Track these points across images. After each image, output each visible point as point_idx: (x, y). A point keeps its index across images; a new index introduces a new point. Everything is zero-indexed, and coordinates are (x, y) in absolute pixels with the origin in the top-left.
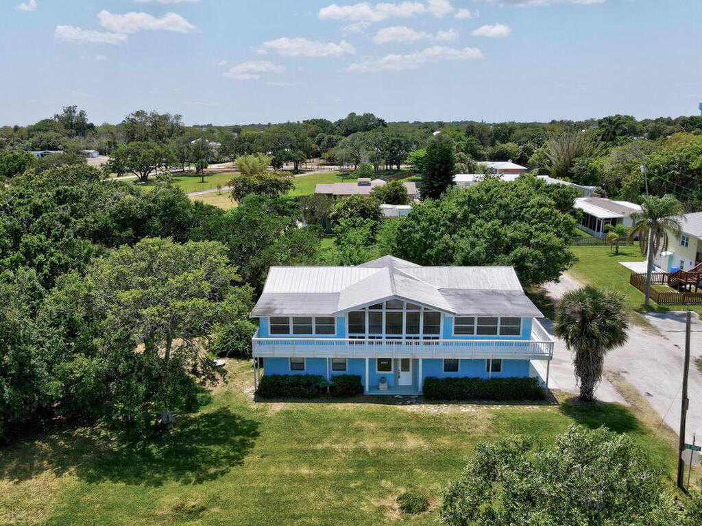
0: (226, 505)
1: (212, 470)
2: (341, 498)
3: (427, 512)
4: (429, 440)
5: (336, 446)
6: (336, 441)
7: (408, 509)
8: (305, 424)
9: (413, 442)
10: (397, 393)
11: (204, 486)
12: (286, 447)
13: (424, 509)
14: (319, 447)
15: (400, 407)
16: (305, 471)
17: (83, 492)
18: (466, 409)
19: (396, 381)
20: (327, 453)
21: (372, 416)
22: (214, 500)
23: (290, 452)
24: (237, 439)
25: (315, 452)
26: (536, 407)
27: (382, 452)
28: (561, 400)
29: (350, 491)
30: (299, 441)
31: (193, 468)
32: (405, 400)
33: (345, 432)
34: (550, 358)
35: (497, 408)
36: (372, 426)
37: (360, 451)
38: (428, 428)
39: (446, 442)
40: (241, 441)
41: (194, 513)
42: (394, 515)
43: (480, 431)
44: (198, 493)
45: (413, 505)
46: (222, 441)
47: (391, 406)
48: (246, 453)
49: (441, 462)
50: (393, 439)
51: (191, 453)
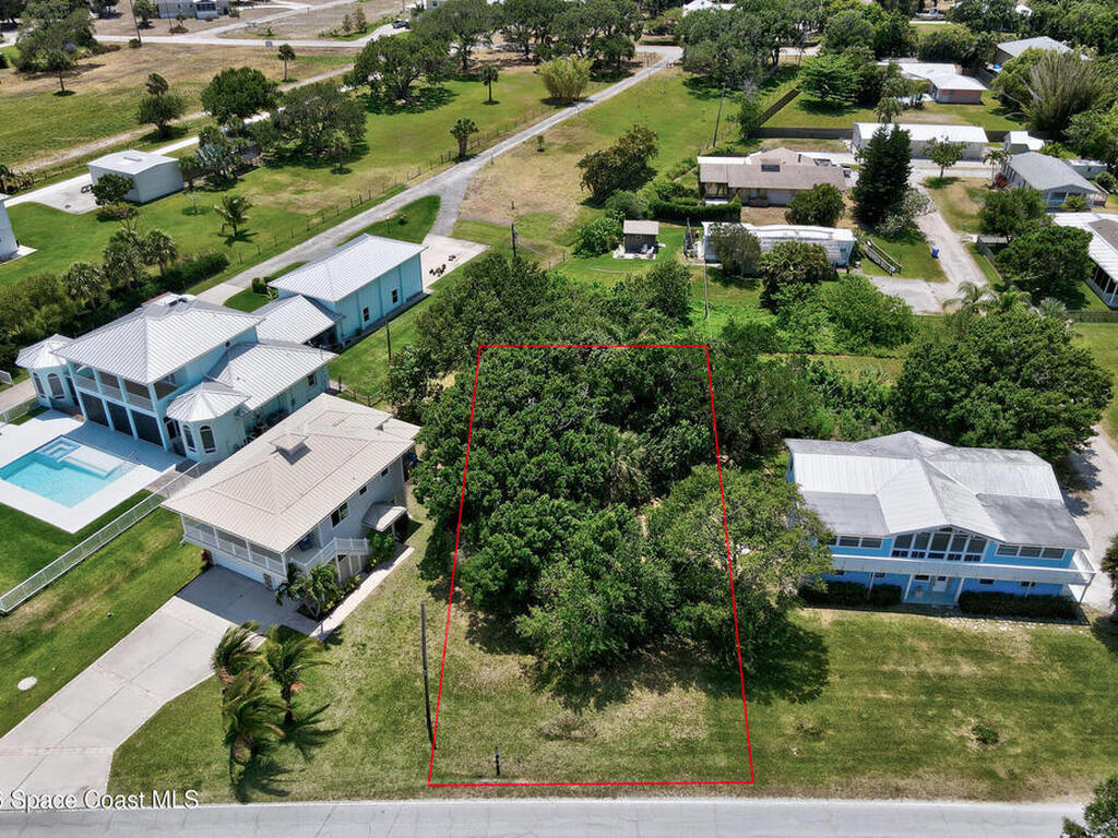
0: (836, 727)
1: (807, 689)
2: (926, 727)
3: (999, 744)
4: (978, 664)
5: (902, 669)
6: (898, 663)
7: (984, 741)
8: (863, 640)
9: (967, 668)
10: (935, 603)
11: (809, 706)
12: (857, 667)
13: (996, 741)
14: (885, 668)
15: (941, 620)
16: (884, 695)
17: (717, 708)
18: (1005, 627)
19: (930, 588)
20: (894, 675)
21: (920, 633)
22: (824, 723)
23: (863, 673)
24: (811, 653)
25: (884, 673)
26: (1069, 627)
27: (943, 677)
28: (1092, 619)
29: (931, 719)
30: (865, 660)
31: (791, 687)
32: (943, 612)
33: (902, 651)
34: (1089, 584)
35: (1032, 626)
36: (924, 645)
37: (922, 675)
38: (977, 651)
39: (995, 668)
40: (815, 656)
41: (816, 735)
42: (974, 746)
43: (1023, 656)
44: (808, 714)
45: (987, 737)
46: (798, 656)
47: (932, 618)
48: (826, 672)
49: (998, 691)
50: (947, 662)
51: (778, 669)
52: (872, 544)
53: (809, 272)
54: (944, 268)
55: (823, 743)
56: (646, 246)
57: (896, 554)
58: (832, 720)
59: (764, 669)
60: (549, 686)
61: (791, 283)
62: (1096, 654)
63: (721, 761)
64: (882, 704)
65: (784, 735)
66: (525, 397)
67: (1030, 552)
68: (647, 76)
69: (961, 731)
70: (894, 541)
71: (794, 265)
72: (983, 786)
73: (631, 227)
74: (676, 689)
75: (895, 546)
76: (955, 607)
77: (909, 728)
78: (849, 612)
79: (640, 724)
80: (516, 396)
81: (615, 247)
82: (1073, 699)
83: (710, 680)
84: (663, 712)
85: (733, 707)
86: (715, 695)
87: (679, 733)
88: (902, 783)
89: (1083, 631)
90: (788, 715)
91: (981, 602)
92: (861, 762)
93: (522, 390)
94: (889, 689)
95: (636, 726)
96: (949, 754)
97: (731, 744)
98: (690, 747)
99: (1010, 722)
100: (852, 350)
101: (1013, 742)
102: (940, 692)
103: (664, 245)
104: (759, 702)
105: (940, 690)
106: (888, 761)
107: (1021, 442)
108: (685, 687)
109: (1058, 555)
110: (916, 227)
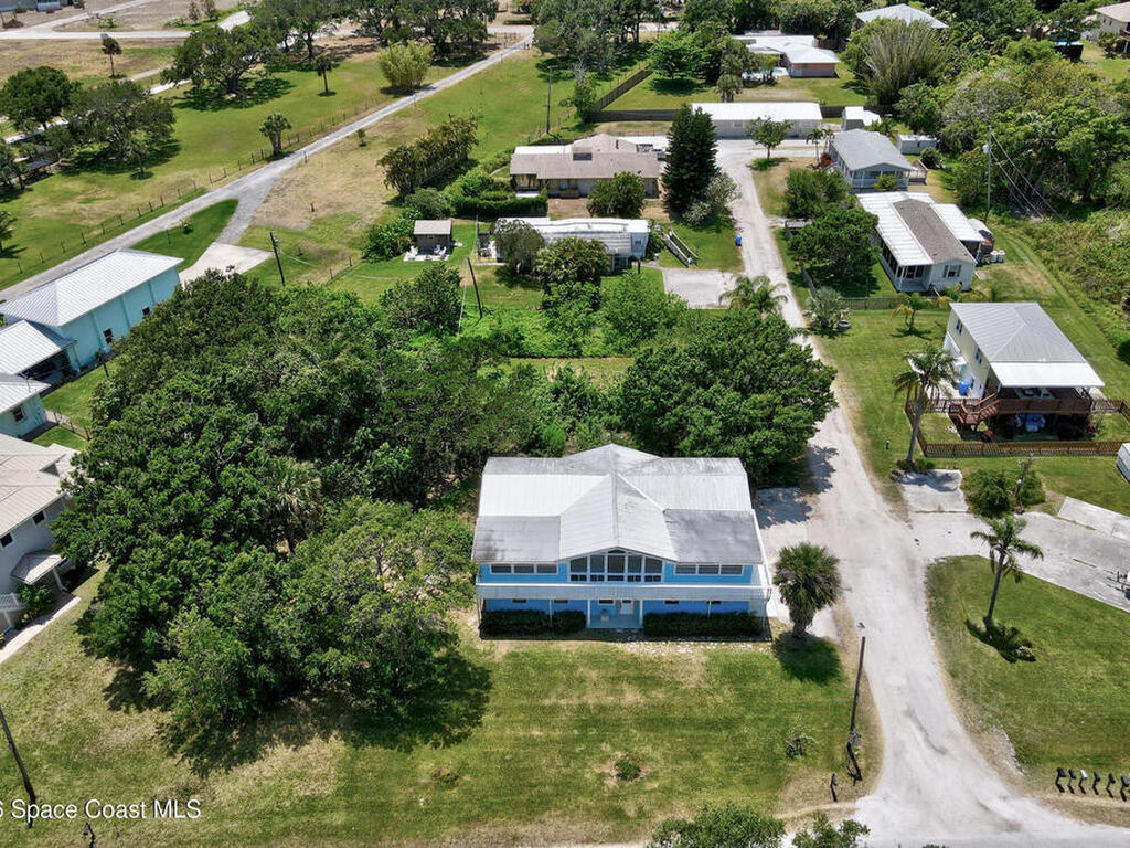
0: (474, 773)
1: (456, 731)
2: (568, 766)
3: (638, 779)
4: (644, 692)
5: (562, 702)
6: (562, 696)
7: (623, 776)
8: (533, 673)
9: (631, 696)
10: (619, 627)
11: (453, 751)
12: (517, 703)
13: (636, 776)
14: (547, 702)
15: (620, 646)
16: (536, 733)
17: (355, 758)
18: (685, 650)
19: (618, 611)
20: (554, 709)
21: (594, 661)
22: (463, 767)
23: (522, 708)
24: (472, 691)
25: (543, 708)
26: (750, 645)
27: (602, 709)
28: (775, 635)
29: (575, 756)
30: (528, 694)
31: (440, 729)
32: (626, 636)
33: (569, 683)
35: (713, 646)
36: (594, 674)
37: (583, 708)
38: (645, 677)
39: (660, 695)
40: (477, 694)
41: (451, 781)
42: (611, 783)
43: (692, 681)
44: (448, 759)
45: (628, 772)
46: (457, 696)
47: (612, 644)
48: (482, 711)
49: (654, 721)
50: (613, 692)
51: (434, 710)
52: (547, 570)
53: (580, 270)
54: (745, 256)
55: (455, 790)
56: (438, 247)
57: (574, 578)
58: (472, 764)
59: (417, 711)
61: (563, 281)
62: (769, 673)
63: (339, 818)
64: (532, 742)
65: (416, 784)
66: (182, 431)
67: (708, 571)
68: (500, 59)
69: (603, 770)
70: (569, 567)
71: (567, 263)
72: (605, 827)
73: (423, 227)
74: (316, 740)
75: (572, 570)
76: (640, 630)
77: (550, 767)
78: (527, 642)
79: (264, 782)
80: (173, 430)
81: (408, 249)
82: (729, 724)
83: (357, 727)
84: (294, 766)
85: (376, 756)
86: (357, 744)
87: (302, 791)
88: (522, 830)
89: (763, 649)
90: (429, 760)
91: (666, 624)
92: (487, 808)
93: (180, 423)
94: (543, 725)
95: (260, 785)
96: (582, 794)
97: (356, 799)
98: (311, 805)
99: (657, 755)
100: (621, 350)
101: (653, 776)
102: (596, 724)
103: (461, 245)
104: (399, 750)
105: (596, 723)
106: (516, 806)
108: (325, 737)
109: (736, 572)
110: (729, 213)
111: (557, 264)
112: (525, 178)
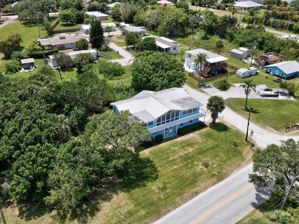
0: (169, 183)
1: (154, 176)
2: (191, 171)
4: (192, 147)
5: (175, 157)
6: (173, 156)
7: (207, 167)
8: (160, 154)
9: (190, 150)
10: (172, 136)
11: (157, 180)
12: (163, 162)
13: (209, 165)
14: (171, 159)
15: (176, 140)
16: (175, 167)
17: (131, 195)
19: (169, 132)
20: (174, 160)
21: (173, 145)
22: (165, 183)
23: (166, 163)
24: (149, 164)
25: (171, 161)
26: (205, 129)
27: (186, 155)
28: (208, 125)
29: (191, 168)
30: (164, 159)
31: (149, 177)
32: (175, 137)
33: (172, 152)
34: (205, 115)
35: (197, 132)
36: (176, 148)
37: (181, 157)
38: (190, 144)
39: (197, 146)
40: (150, 165)
41: (165, 188)
42: (205, 169)
43: (200, 140)
44: (159, 183)
45: (206, 165)
46: (146, 167)
47: (173, 140)
48: (156, 168)
49: (201, 152)
50: (185, 150)
51: (142, 173)
52: (151, 124)
53: (90, 60)
54: (122, 55)
55: (168, 190)
56: (31, 67)
57: (158, 125)
58: (166, 181)
59: (138, 175)
60: (67, 219)
61: (86, 64)
62: (214, 133)
63: (143, 212)
64: (176, 170)
65: (156, 193)
67: (190, 111)
68: (8, 23)
69: (200, 167)
70: (156, 121)
71: (85, 59)
72: (214, 179)
73: (23, 61)
74: (115, 196)
75: (157, 123)
76: (177, 135)
77: (187, 173)
78: (152, 148)
79: (109, 215)
82: (217, 146)
83: (124, 187)
84: (115, 206)
85: (137, 192)
86: (128, 191)
87: (124, 211)
88: (196, 190)
89: (208, 129)
90: (153, 186)
91: (183, 131)
92: (182, 190)
94: (175, 164)
95: (108, 216)
96: (201, 175)
97: (143, 205)
98: (130, 214)
99: (209, 159)
100: (110, 79)
101: (213, 164)
103: (37, 66)
104: (142, 187)
105: (188, 158)
106: (188, 185)
107: (171, 85)
108: (117, 193)
109: (196, 110)
111: (82, 60)
112: (47, 46)
